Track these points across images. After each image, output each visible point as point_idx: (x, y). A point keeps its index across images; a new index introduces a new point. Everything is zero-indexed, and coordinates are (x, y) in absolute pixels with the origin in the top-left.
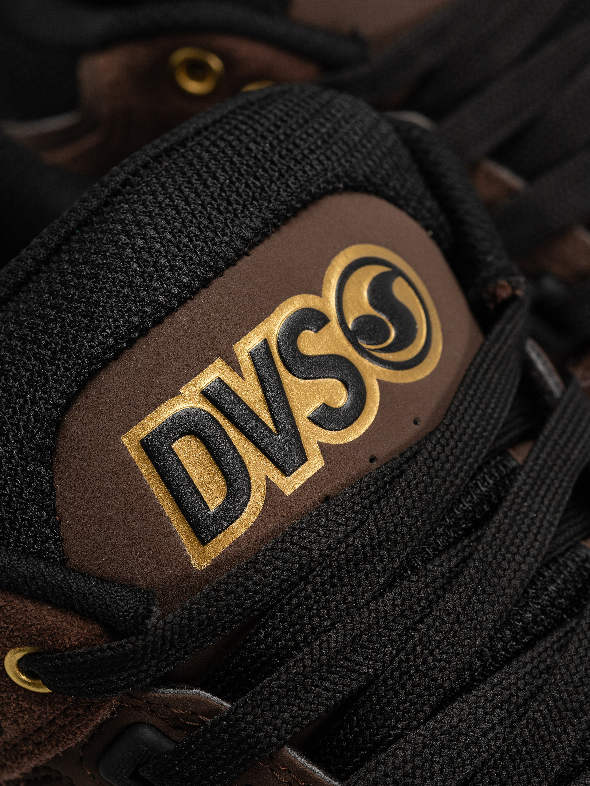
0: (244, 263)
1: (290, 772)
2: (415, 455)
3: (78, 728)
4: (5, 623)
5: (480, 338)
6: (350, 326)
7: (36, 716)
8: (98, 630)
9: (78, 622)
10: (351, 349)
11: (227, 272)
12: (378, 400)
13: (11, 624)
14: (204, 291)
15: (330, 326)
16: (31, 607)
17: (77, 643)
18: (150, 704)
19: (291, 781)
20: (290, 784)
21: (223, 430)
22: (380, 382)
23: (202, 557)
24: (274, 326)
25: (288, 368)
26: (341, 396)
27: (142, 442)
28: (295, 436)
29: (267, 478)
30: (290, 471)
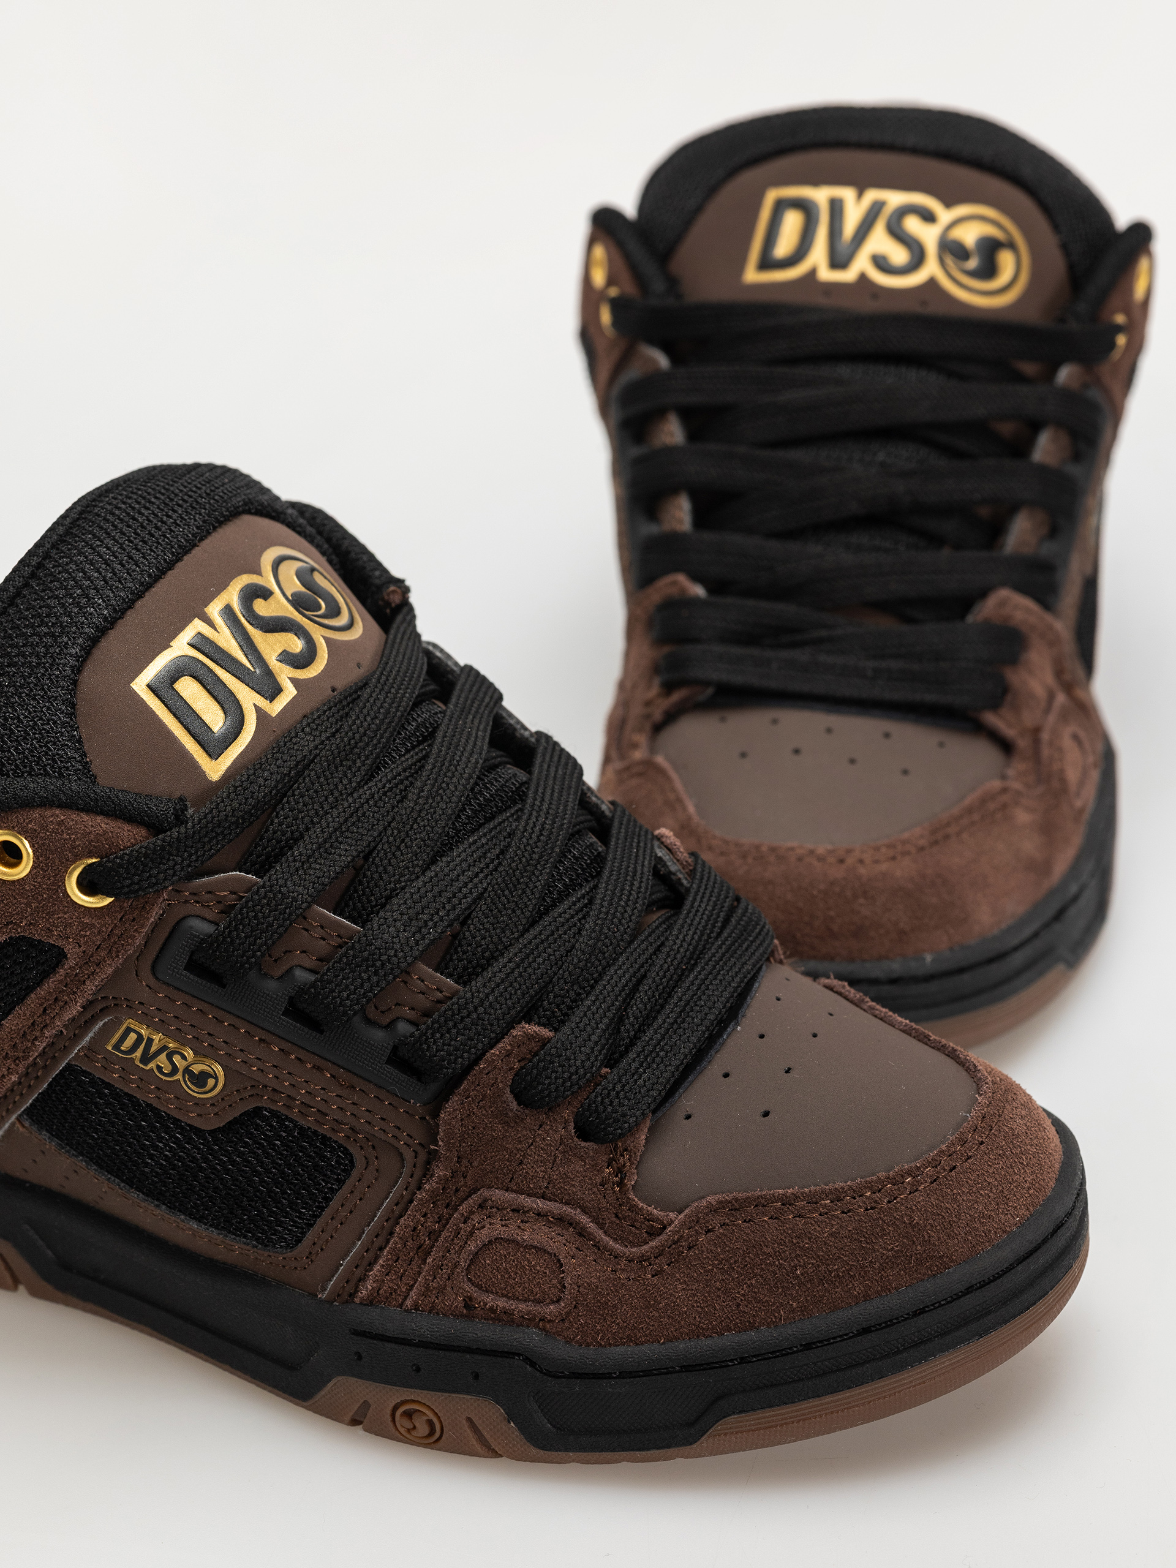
0: (196, 551)
1: (322, 927)
2: (366, 684)
3: (136, 930)
4: (68, 834)
5: (384, 636)
6: (290, 598)
7: (96, 931)
8: (144, 832)
9: (127, 827)
10: (296, 613)
11: (185, 558)
12: (326, 649)
13: (72, 834)
14: (170, 572)
15: (275, 597)
16: (86, 818)
17: (129, 844)
18: (195, 894)
19: (325, 935)
20: (324, 939)
21: (211, 671)
22: (324, 637)
23: (215, 769)
24: (232, 595)
25: (251, 624)
26: (297, 645)
27: (149, 686)
28: (269, 673)
29: (255, 705)
30: (271, 698)
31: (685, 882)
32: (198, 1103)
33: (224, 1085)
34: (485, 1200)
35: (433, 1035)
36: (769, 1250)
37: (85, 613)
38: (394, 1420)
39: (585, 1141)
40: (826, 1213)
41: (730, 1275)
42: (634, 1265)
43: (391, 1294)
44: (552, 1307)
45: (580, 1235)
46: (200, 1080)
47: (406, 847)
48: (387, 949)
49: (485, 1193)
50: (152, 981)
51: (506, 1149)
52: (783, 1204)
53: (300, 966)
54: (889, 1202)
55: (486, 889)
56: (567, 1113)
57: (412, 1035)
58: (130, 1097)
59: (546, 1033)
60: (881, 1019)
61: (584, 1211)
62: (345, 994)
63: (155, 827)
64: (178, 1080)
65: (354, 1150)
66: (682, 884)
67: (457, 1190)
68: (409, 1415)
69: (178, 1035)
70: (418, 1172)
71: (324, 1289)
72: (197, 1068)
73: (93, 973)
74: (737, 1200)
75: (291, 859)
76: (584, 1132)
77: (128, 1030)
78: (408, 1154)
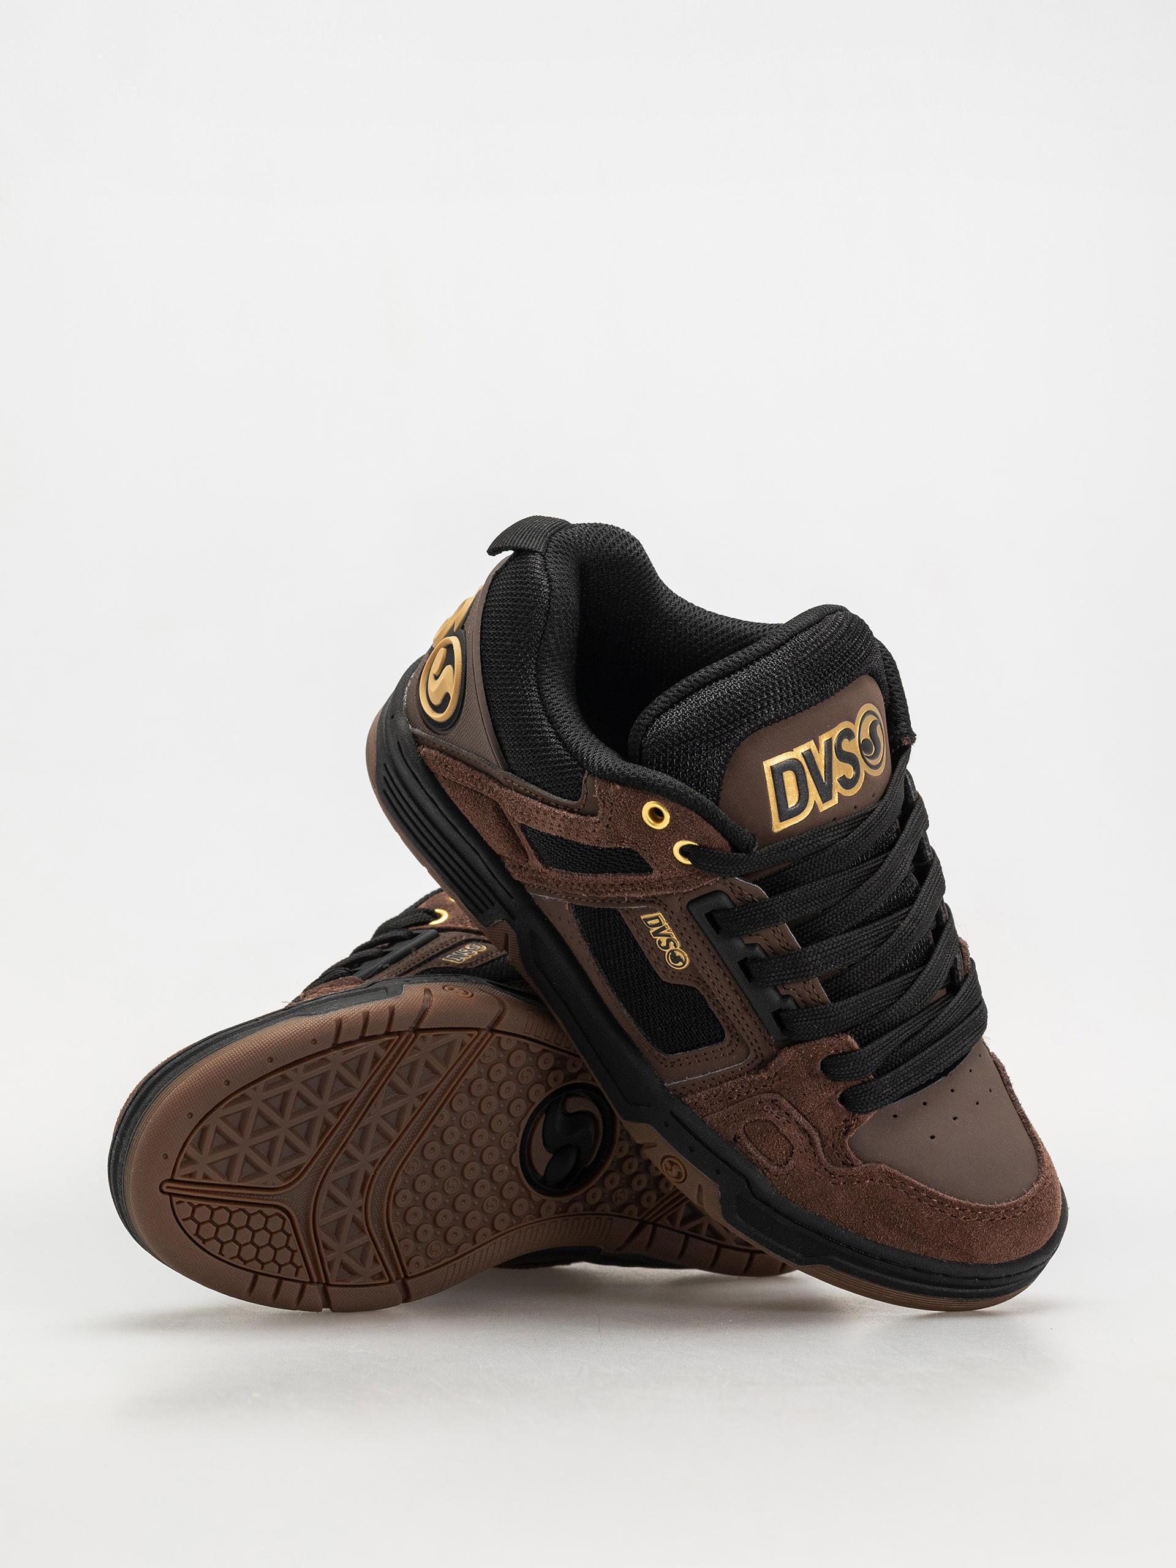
3: (693, 883)
4: (692, 828)
5: (890, 773)
6: (861, 743)
7: (674, 872)
8: (729, 846)
9: (722, 839)
10: (860, 753)
12: (862, 780)
13: (694, 829)
15: (854, 740)
16: (705, 824)
17: (718, 848)
18: (732, 884)
19: (781, 939)
20: (779, 940)
21: (804, 774)
22: (865, 772)
23: (778, 826)
24: (835, 733)
25: (836, 754)
26: (851, 774)
27: (771, 767)
28: (830, 787)
29: (815, 802)
30: (824, 801)
31: (960, 978)
32: (667, 966)
33: (685, 969)
34: (776, 1100)
35: (803, 1017)
36: (895, 1207)
37: (763, 712)
38: (662, 1161)
39: (841, 1103)
40: (932, 1206)
41: (869, 1206)
42: (827, 1173)
43: (702, 1108)
44: (776, 1167)
45: (810, 1144)
46: (676, 959)
47: (844, 915)
48: (806, 965)
49: (777, 1096)
50: (684, 907)
51: (801, 1085)
52: (915, 1189)
53: (760, 946)
54: (965, 1218)
55: (869, 954)
56: (841, 1086)
57: (793, 1011)
58: (635, 942)
59: (856, 1046)
60: (1012, 1101)
61: (820, 1135)
62: (773, 975)
63: (735, 848)
64: (665, 952)
65: (727, 1035)
66: (958, 978)
67: (765, 1086)
68: (672, 1163)
69: (680, 936)
70: (753, 1066)
71: (669, 1082)
72: (678, 954)
73: (659, 888)
74: (895, 1175)
75: (788, 896)
76: (842, 1100)
77: (657, 917)
78: (752, 1055)
